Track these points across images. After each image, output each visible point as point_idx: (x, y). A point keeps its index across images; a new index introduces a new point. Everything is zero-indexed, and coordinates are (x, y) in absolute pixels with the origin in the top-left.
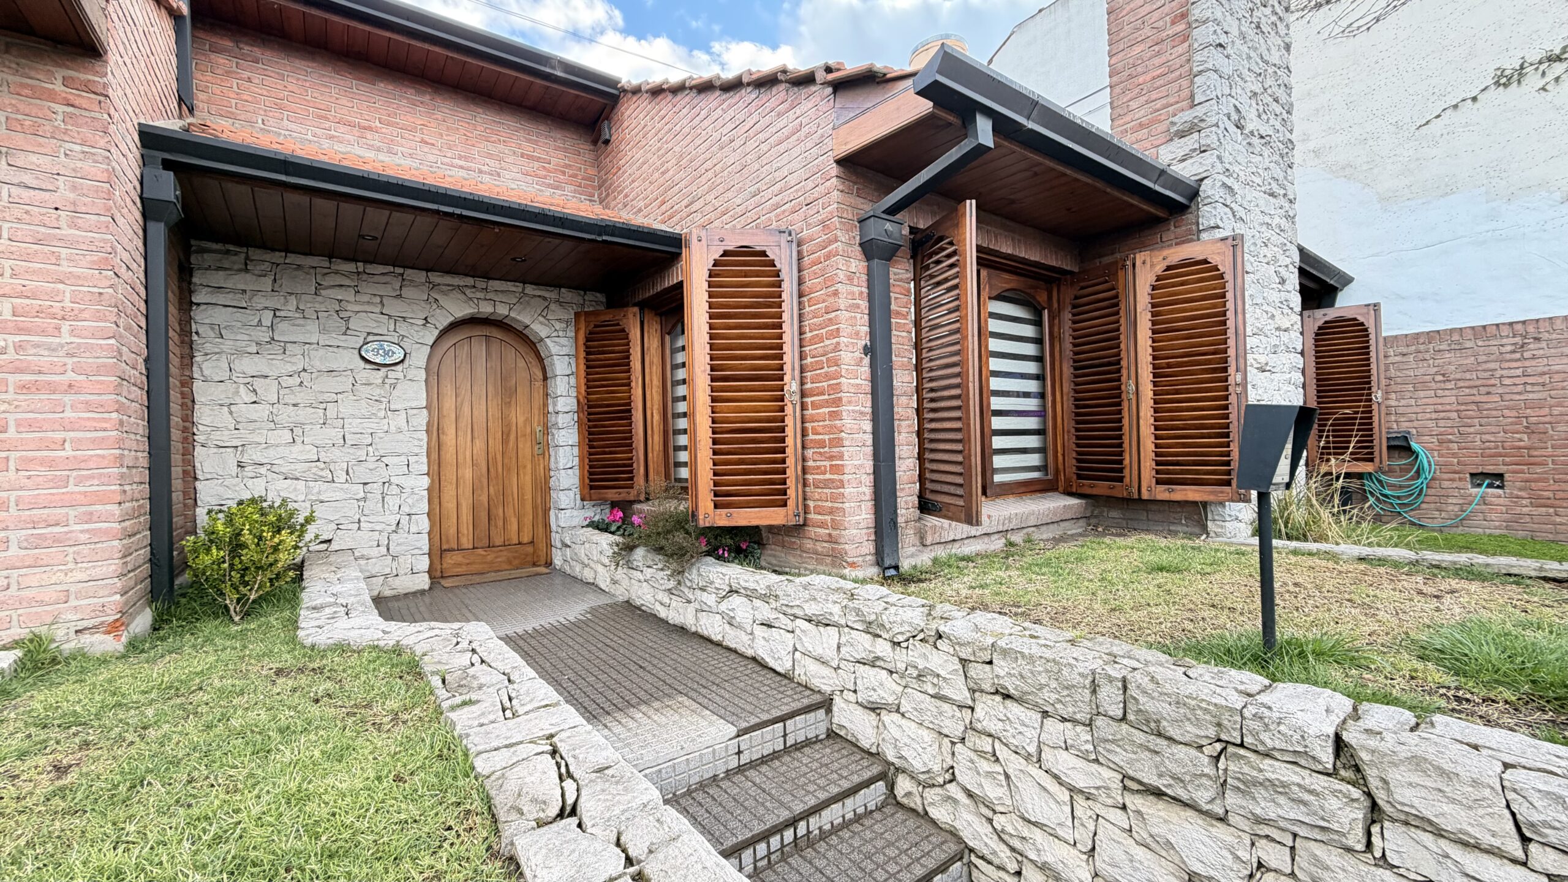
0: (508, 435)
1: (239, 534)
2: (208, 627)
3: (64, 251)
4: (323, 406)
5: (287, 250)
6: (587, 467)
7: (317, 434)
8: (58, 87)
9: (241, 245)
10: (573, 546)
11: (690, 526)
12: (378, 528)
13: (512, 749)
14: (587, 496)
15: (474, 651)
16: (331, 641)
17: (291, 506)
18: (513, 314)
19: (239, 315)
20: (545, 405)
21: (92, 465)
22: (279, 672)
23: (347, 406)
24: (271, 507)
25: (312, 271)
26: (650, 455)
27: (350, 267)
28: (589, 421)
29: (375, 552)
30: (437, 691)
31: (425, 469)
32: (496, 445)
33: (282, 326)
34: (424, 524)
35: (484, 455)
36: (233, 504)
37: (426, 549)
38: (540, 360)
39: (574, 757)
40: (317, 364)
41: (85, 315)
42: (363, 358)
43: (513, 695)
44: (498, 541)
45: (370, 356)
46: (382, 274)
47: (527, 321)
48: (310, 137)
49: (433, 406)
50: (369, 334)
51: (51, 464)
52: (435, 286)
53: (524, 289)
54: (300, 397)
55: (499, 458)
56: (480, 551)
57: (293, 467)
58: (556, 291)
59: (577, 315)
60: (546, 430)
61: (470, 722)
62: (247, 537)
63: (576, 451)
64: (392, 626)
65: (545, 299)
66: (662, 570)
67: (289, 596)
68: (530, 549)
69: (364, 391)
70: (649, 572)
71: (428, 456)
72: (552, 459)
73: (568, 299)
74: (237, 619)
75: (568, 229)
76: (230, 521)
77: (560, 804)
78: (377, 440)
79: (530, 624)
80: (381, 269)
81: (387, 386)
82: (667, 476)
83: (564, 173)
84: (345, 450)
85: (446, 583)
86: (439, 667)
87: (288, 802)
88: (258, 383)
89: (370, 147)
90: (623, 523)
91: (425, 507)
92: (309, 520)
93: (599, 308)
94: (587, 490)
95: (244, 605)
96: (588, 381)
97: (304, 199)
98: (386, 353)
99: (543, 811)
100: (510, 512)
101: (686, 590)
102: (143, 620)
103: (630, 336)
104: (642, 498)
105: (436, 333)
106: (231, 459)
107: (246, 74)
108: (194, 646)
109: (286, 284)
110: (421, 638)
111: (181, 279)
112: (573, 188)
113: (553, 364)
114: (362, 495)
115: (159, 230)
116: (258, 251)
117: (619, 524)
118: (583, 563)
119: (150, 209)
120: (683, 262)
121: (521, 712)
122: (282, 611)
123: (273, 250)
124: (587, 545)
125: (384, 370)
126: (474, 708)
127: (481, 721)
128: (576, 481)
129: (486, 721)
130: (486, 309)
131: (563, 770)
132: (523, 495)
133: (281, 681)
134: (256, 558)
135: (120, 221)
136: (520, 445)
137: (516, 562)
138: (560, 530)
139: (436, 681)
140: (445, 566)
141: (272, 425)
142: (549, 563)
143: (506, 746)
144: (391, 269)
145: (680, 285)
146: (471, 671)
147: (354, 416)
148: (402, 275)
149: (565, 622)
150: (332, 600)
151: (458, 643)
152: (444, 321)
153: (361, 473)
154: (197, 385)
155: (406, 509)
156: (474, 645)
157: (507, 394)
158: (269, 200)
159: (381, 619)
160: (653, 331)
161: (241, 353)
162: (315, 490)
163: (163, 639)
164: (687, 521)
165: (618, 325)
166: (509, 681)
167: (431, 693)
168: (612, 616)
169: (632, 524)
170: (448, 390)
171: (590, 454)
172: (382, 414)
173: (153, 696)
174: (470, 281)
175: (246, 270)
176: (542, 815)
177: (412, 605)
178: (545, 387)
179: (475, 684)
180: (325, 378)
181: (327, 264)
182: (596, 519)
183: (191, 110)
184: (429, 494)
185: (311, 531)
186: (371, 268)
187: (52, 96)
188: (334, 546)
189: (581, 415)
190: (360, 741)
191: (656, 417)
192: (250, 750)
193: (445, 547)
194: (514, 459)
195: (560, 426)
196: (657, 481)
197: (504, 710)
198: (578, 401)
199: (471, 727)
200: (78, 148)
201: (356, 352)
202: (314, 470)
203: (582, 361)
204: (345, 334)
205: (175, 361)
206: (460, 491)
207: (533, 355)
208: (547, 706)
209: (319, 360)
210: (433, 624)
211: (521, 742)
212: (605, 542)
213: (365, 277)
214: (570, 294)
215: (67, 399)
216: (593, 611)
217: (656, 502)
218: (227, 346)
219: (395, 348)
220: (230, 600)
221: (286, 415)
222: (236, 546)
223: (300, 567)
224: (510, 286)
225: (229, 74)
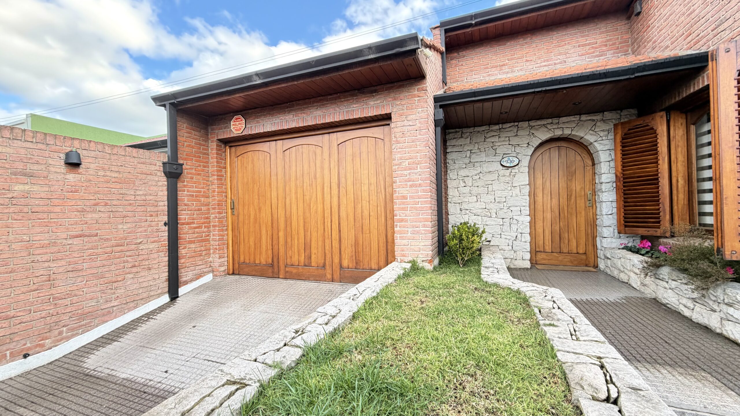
0: (571, 196)
1: (461, 235)
2: (454, 267)
3: (418, 143)
4: (487, 186)
5: (475, 126)
6: (623, 214)
7: (485, 198)
8: (416, 92)
9: (459, 128)
10: (613, 259)
11: (716, 258)
12: (508, 238)
13: (577, 356)
14: (623, 231)
15: (554, 302)
16: (492, 282)
17: (477, 226)
18: (573, 133)
19: (460, 154)
20: (594, 179)
21: (425, 209)
22: (476, 289)
23: (496, 186)
24: (470, 226)
25: (483, 132)
26: (675, 208)
27: (497, 127)
28: (624, 187)
29: (507, 248)
30: (537, 315)
31: (528, 213)
32: (564, 201)
33: (473, 156)
34: (528, 238)
35: (557, 207)
36: (458, 224)
37: (529, 250)
38: (590, 154)
39: (616, 374)
40: (485, 170)
41: (423, 162)
42: (502, 165)
43: (577, 329)
44: (565, 250)
45: (504, 164)
46: (510, 127)
47: (582, 135)
48: (482, 78)
49: (532, 184)
50: (504, 154)
51: (416, 208)
52: (532, 127)
53: (580, 118)
54: (480, 183)
55: (566, 208)
56: (555, 254)
57: (477, 211)
58: (601, 114)
59: (615, 126)
60: (594, 193)
61: (554, 335)
62: (464, 237)
63: (615, 205)
64: (516, 281)
65: (593, 120)
66: (686, 284)
67: (477, 261)
68: (584, 257)
69: (502, 179)
70: (673, 284)
71: (530, 207)
72: (598, 209)
73: (610, 118)
74: (461, 266)
75: (609, 77)
76: (458, 230)
77: (607, 395)
78: (507, 200)
79: (585, 297)
80: (509, 125)
81: (512, 176)
82: (691, 221)
83: (606, 45)
84: (496, 204)
85: (538, 267)
86: (538, 305)
87: (482, 338)
88: (466, 179)
89: (504, 73)
90: (651, 250)
91: (528, 230)
92: (483, 232)
93: (632, 118)
94: (623, 227)
95: (463, 261)
96: (623, 163)
97: (479, 105)
98: (511, 162)
99: (596, 393)
100: (572, 236)
101: (711, 303)
102: (436, 261)
103: (658, 132)
104: (668, 234)
105: (533, 149)
106: (458, 207)
107: (461, 63)
108: (450, 273)
109: (474, 140)
110: (529, 289)
111: (444, 145)
112: (612, 52)
113: (598, 156)
114: (501, 223)
115: (439, 129)
116: (466, 129)
117: (648, 250)
118: (619, 270)
119: (437, 123)
120: (710, 71)
121: (581, 338)
122: (475, 266)
123: (470, 127)
124: (623, 260)
125: (510, 169)
126: (554, 328)
127: (560, 336)
128: (615, 222)
129: (562, 337)
130: (558, 133)
131: (608, 378)
132: (579, 228)
133: (476, 292)
134: (467, 244)
135: (430, 129)
136: (578, 202)
137: (576, 262)
138: (603, 249)
139: (536, 310)
140: (537, 259)
141: (470, 195)
142: (596, 266)
143: (573, 353)
144: (513, 124)
145: (707, 87)
146: (553, 311)
147: (499, 190)
148: (517, 125)
149: (607, 301)
150: (492, 265)
151: (546, 296)
152: (536, 142)
153: (501, 214)
154: (449, 181)
155: (520, 231)
156: (554, 299)
157: (570, 175)
158: (469, 108)
159: (511, 277)
160: (678, 124)
161: (461, 168)
162: (485, 220)
163: (442, 268)
164: (712, 255)
165: (648, 126)
166: (574, 322)
167: (534, 315)
168: (642, 305)
169: (659, 251)
170: (539, 175)
171: (625, 206)
172: (509, 188)
173: (441, 286)
174: (550, 121)
175: (462, 137)
176: (595, 395)
177: (523, 274)
178: (593, 169)
179: (555, 317)
180: (488, 175)
181: (488, 128)
182: (630, 245)
183: (446, 84)
184: (530, 224)
185: (484, 236)
186: (505, 126)
187: (415, 96)
188: (492, 244)
189: (619, 184)
190: (505, 325)
191: (681, 182)
192: (469, 314)
193: (537, 250)
194: (574, 209)
195: (604, 190)
196: (681, 224)
197: (572, 335)
198: (616, 176)
199: (554, 337)
200: (420, 110)
201: (499, 163)
202: (484, 212)
203: (619, 152)
204: (495, 156)
205: (443, 173)
206: (545, 224)
207: (586, 153)
208: (597, 341)
209: (486, 168)
210: (534, 284)
211: (582, 354)
212: (636, 259)
213: (502, 130)
214: (611, 114)
215: (419, 189)
216: (627, 298)
217: (681, 239)
218: (457, 166)
219: (515, 159)
220: (459, 259)
221: (475, 190)
222: (461, 240)
223: (480, 250)
224: (572, 118)
225: (456, 66)
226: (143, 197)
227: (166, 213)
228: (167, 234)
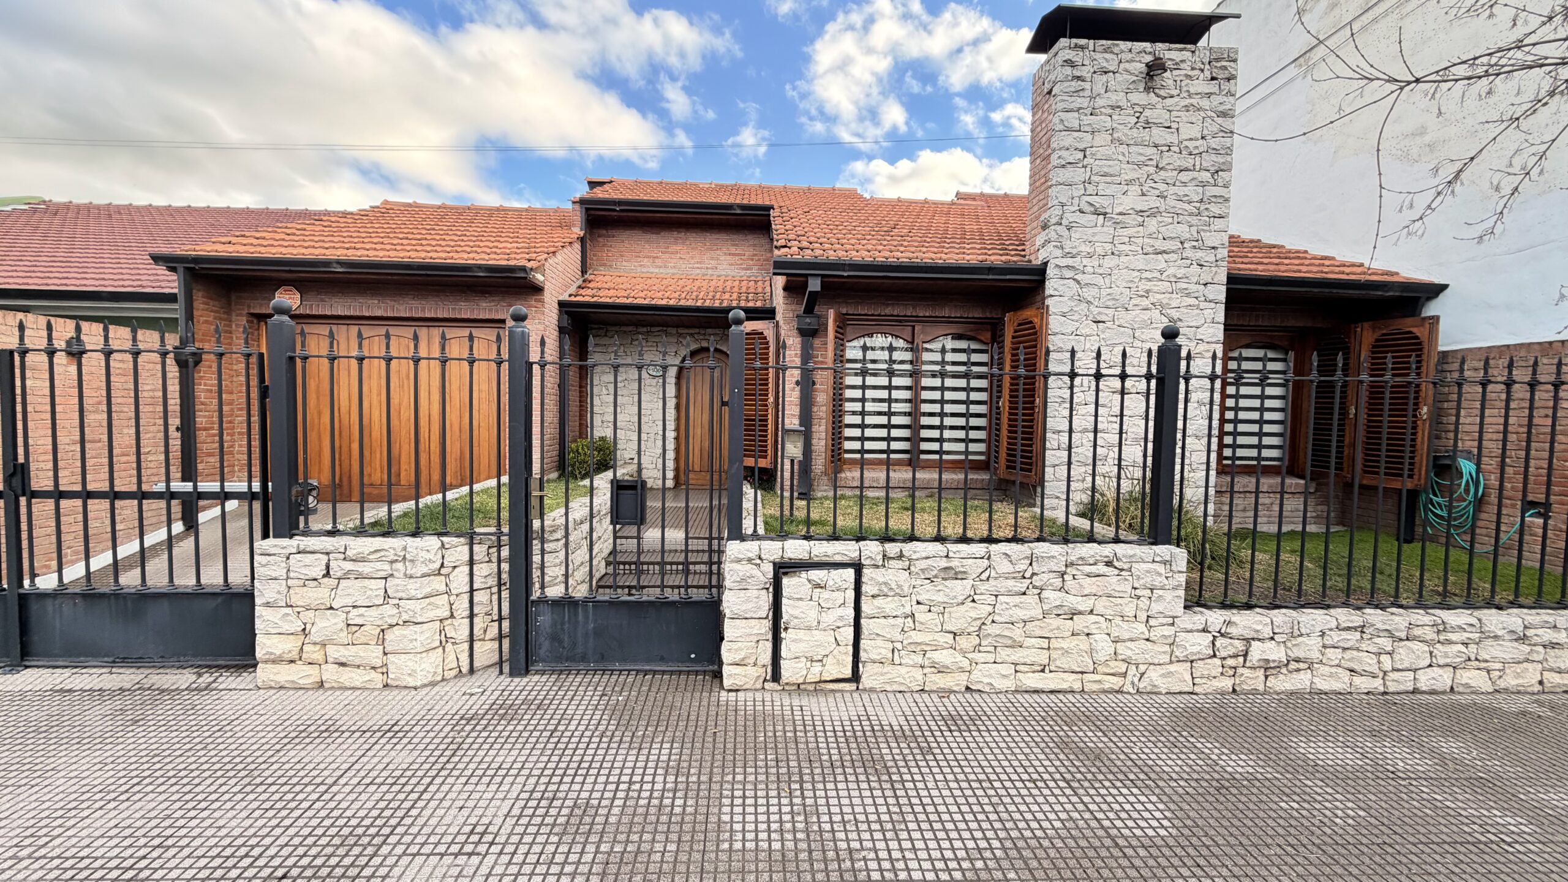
1: (578, 449)
2: (570, 480)
4: (632, 396)
5: (621, 325)
8: (533, 303)
9: (604, 324)
18: (718, 346)
19: (603, 356)
25: (628, 333)
27: (645, 329)
31: (673, 428)
40: (631, 377)
42: (648, 373)
45: (652, 372)
50: (651, 361)
52: (680, 335)
53: (724, 331)
54: (624, 392)
56: (703, 473)
57: (621, 424)
62: (580, 451)
69: (648, 388)
71: (675, 421)
74: (579, 479)
78: (653, 412)
80: (656, 329)
81: (658, 385)
83: (753, 259)
85: (682, 487)
88: (609, 386)
89: (657, 267)
91: (672, 446)
95: (581, 475)
98: (658, 370)
105: (681, 359)
106: (599, 418)
112: (757, 267)
114: (646, 438)
115: (564, 336)
116: (610, 326)
119: (562, 330)
123: (615, 325)
125: (657, 378)
130: (705, 345)
134: (584, 458)
144: (661, 328)
147: (644, 401)
148: (666, 331)
152: (685, 353)
153: (646, 427)
154: (589, 386)
161: (603, 372)
162: (628, 435)
170: (685, 387)
172: (656, 399)
174: (697, 331)
175: (607, 336)
180: (632, 381)
181: (635, 329)
184: (675, 440)
186: (653, 329)
187: (532, 306)
188: (635, 462)
201: (646, 370)
209: (631, 373)
213: (650, 333)
218: (599, 370)
222: (578, 454)
224: (717, 331)
225: (604, 246)
226: (151, 394)
227: (179, 414)
228: (179, 443)
